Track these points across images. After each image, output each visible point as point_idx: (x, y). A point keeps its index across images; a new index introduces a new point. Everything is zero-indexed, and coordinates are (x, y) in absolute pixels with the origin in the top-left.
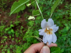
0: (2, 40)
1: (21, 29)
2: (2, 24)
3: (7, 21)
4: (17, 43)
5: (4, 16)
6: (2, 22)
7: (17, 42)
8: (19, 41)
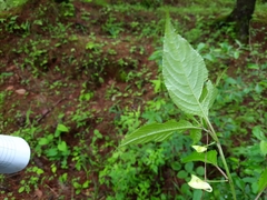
0: (23, 182)
1: (94, 139)
2: (28, 121)
3: (45, 112)
4: (77, 193)
5: (38, 93)
6: (28, 114)
7: (75, 190)
8: (86, 185)
